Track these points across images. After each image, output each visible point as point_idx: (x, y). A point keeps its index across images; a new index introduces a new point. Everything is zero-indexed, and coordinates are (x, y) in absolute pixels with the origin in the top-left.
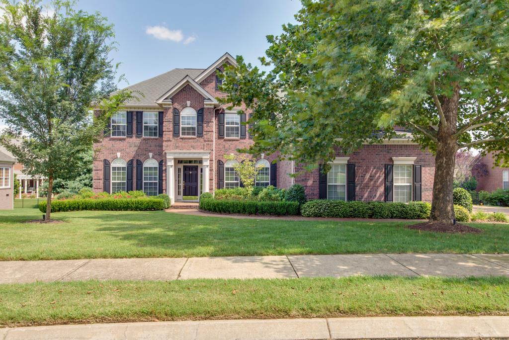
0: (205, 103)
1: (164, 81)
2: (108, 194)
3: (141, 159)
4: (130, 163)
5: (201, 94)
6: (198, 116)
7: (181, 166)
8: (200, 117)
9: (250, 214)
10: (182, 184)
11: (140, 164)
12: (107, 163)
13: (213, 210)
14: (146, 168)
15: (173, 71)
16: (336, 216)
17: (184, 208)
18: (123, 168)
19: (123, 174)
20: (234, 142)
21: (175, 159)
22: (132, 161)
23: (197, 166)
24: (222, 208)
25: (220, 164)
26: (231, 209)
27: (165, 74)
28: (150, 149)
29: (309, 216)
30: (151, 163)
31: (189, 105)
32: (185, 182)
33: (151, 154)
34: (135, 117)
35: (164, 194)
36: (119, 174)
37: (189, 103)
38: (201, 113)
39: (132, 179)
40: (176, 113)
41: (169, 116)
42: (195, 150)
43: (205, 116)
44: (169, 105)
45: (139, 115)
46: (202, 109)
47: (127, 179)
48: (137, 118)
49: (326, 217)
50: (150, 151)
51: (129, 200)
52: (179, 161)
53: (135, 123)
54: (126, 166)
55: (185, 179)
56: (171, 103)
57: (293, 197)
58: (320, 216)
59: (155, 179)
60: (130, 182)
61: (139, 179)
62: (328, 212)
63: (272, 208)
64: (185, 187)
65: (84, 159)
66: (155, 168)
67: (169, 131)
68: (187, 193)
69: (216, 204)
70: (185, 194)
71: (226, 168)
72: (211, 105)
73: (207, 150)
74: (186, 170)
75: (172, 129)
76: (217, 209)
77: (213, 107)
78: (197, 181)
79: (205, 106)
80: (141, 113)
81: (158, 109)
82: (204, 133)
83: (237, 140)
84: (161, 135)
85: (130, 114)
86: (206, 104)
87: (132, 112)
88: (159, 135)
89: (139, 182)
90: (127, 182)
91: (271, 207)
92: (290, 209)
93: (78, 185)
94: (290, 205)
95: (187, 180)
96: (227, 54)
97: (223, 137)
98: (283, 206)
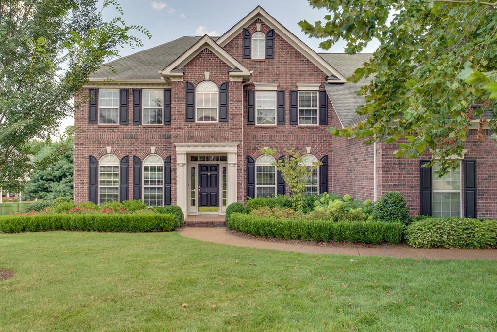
0: (230, 73)
1: (169, 51)
2: (94, 205)
3: (140, 155)
4: (124, 161)
5: (225, 61)
6: (220, 93)
7: (195, 165)
8: (224, 95)
9: (319, 241)
10: (196, 190)
11: (138, 162)
12: (93, 162)
13: (254, 233)
14: (146, 168)
15: (180, 39)
16: (467, 245)
17: (202, 225)
18: (116, 168)
19: (115, 176)
20: (269, 130)
21: (188, 154)
22: (127, 157)
23: (218, 165)
24: (270, 230)
25: (250, 161)
26: (286, 233)
27: (170, 43)
28: (151, 140)
29: (422, 246)
30: (153, 161)
31: (207, 77)
32: (201, 187)
33: (153, 149)
34: (131, 97)
35: (172, 204)
36: (109, 176)
37: (207, 75)
38: (224, 89)
39: (127, 183)
40: (190, 89)
41: (179, 93)
42: (217, 141)
43: (230, 94)
44: (180, 77)
45: (137, 93)
46: (226, 83)
47: (121, 184)
48: (134, 98)
49: (452, 248)
50: (153, 144)
51: (123, 215)
52: (192, 158)
53: (131, 104)
54: (119, 165)
55: (201, 183)
56: (182, 74)
57: (391, 214)
58: (441, 246)
59: (159, 182)
60: (124, 187)
61: (137, 183)
62: (454, 240)
63: (358, 232)
64: (201, 194)
65: (70, 157)
66: (159, 168)
67: (180, 115)
68: (204, 202)
69: (260, 224)
70: (201, 205)
71: (257, 167)
72: (238, 76)
73: (233, 141)
74: (202, 170)
75: (184, 112)
76: (261, 232)
77: (241, 80)
78: (217, 186)
79: (231, 79)
80: (140, 91)
81: (163, 84)
82: (230, 117)
83: (272, 128)
84: (168, 121)
85: (124, 93)
86: (233, 76)
87: (127, 90)
88: (165, 121)
89: (137, 188)
90: (121, 187)
91: (357, 230)
92: (390, 234)
93: (64, 187)
94: (388, 229)
95: (204, 184)
96: (259, 9)
97: (253, 123)
98: (377, 230)
